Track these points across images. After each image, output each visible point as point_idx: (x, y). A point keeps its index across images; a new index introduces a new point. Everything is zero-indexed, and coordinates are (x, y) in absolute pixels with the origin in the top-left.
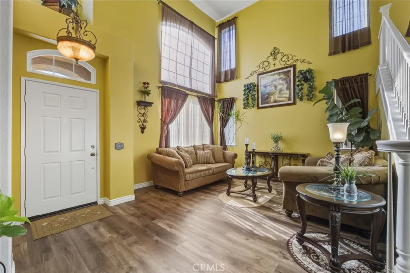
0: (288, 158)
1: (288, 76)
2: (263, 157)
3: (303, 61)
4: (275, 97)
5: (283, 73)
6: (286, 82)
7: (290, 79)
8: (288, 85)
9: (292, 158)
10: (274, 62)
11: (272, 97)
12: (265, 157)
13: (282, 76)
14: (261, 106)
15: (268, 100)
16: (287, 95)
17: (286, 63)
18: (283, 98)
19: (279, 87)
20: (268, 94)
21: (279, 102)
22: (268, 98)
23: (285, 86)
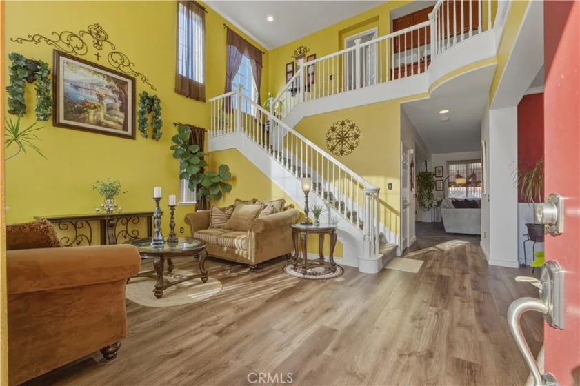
0: (125, 221)
1: (123, 90)
2: (71, 226)
3: (145, 81)
4: (100, 116)
5: (116, 81)
6: (120, 99)
7: (126, 96)
8: (122, 103)
9: (131, 221)
10: (96, 51)
11: (92, 112)
12: (76, 227)
13: (112, 83)
14: (62, 120)
15: (82, 116)
16: (122, 121)
17: (119, 67)
18: (114, 122)
19: (107, 101)
20: (83, 103)
21: (107, 126)
22: (81, 111)
23: (118, 104)
